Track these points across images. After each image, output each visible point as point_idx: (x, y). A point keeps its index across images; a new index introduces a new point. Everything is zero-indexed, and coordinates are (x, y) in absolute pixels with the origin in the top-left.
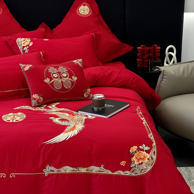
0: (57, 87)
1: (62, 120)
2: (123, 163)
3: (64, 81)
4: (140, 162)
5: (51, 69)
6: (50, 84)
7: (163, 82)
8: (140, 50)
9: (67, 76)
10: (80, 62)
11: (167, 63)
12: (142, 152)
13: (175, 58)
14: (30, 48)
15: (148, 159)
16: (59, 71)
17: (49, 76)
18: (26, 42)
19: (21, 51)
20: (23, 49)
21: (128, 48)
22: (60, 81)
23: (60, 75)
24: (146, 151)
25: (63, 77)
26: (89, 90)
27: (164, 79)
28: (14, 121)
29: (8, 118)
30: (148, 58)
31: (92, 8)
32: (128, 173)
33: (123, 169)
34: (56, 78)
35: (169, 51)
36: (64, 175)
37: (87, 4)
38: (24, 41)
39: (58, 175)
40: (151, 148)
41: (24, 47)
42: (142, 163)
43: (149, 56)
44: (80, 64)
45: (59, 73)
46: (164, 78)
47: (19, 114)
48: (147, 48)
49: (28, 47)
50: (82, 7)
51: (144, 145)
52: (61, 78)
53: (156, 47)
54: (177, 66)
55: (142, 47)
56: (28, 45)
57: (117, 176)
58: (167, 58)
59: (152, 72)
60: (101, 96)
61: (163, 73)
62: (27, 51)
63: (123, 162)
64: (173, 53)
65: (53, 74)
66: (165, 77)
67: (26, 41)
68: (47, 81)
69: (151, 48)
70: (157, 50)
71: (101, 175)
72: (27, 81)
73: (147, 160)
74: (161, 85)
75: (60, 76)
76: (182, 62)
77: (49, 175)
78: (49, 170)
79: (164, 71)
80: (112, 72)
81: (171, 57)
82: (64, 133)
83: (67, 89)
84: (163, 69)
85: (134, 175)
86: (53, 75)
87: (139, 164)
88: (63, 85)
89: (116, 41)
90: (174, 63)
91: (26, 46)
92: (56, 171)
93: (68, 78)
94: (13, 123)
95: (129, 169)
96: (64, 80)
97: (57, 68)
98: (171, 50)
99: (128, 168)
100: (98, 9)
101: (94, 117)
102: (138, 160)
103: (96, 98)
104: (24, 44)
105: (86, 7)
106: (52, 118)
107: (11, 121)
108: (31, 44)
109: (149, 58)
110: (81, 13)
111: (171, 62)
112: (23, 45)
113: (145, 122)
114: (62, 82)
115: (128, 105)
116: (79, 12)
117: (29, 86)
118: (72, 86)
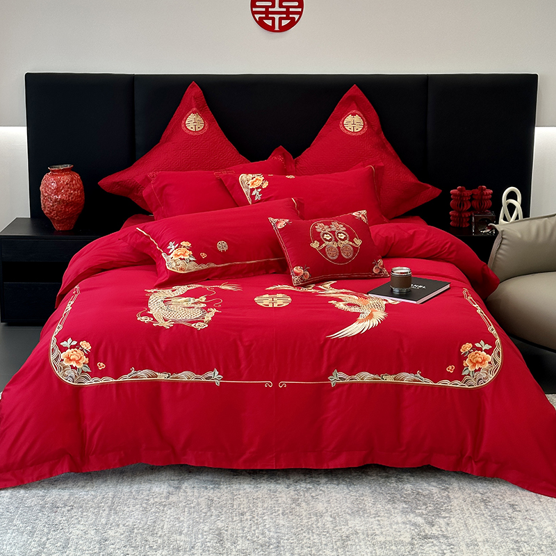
0: (332, 256)
1: (350, 305)
2: (450, 369)
3: (341, 246)
4: (477, 368)
5: (320, 227)
6: (320, 251)
7: (501, 251)
8: (455, 195)
9: (345, 239)
10: (363, 215)
11: (505, 219)
12: (480, 352)
13: (519, 210)
14: (263, 192)
15: (490, 363)
16: (333, 229)
17: (317, 236)
18: (255, 181)
19: (248, 197)
20: (251, 192)
21: (432, 192)
22: (335, 246)
23: (334, 235)
24: (485, 351)
25: (340, 239)
26: (381, 261)
27: (503, 246)
28: (275, 305)
29: (264, 301)
30: (469, 210)
31: (367, 121)
32: (458, 384)
33: (451, 377)
34: (329, 241)
35: (509, 197)
36: (361, 385)
37: (358, 112)
38: (253, 179)
39: (351, 385)
40: (494, 346)
41: (252, 190)
42: (480, 369)
43: (472, 206)
44: (365, 220)
45: (333, 232)
46: (504, 244)
47: (279, 295)
48: (468, 193)
49: (260, 190)
50: (349, 118)
51: (482, 342)
52: (337, 241)
53: (485, 190)
54: (525, 224)
55: (459, 190)
56: (260, 187)
57: (441, 388)
58: (504, 210)
59: (479, 235)
60: (405, 270)
61: (502, 235)
62: (258, 197)
63: (450, 367)
64: (516, 200)
65: (324, 234)
66: (504, 242)
67: (257, 179)
68: (315, 245)
69: (476, 191)
70: (487, 195)
71: (417, 386)
72: (283, 245)
73: (487, 365)
74: (499, 256)
75: (335, 238)
76: (531, 216)
77: (338, 385)
78: (337, 378)
79: (502, 231)
80: (415, 232)
81: (511, 208)
82: (357, 322)
83: (348, 260)
84: (502, 229)
85: (467, 387)
86: (323, 236)
87: (476, 371)
88: (340, 253)
89: (411, 178)
90: (517, 218)
91: (257, 188)
92: (347, 379)
93: (347, 241)
94: (274, 308)
95: (461, 378)
96: (342, 244)
97: (329, 224)
98: (512, 195)
99: (458, 375)
100: (378, 120)
101: (398, 302)
102: (474, 365)
103: (397, 273)
104: (252, 184)
105: (357, 118)
106: (333, 302)
107: (271, 306)
108: (265, 185)
109: (472, 209)
110: (348, 128)
111: (511, 216)
112: (250, 187)
113: (479, 311)
114: (338, 248)
115: (448, 286)
116: (344, 127)
117: (287, 254)
118: (354, 255)
